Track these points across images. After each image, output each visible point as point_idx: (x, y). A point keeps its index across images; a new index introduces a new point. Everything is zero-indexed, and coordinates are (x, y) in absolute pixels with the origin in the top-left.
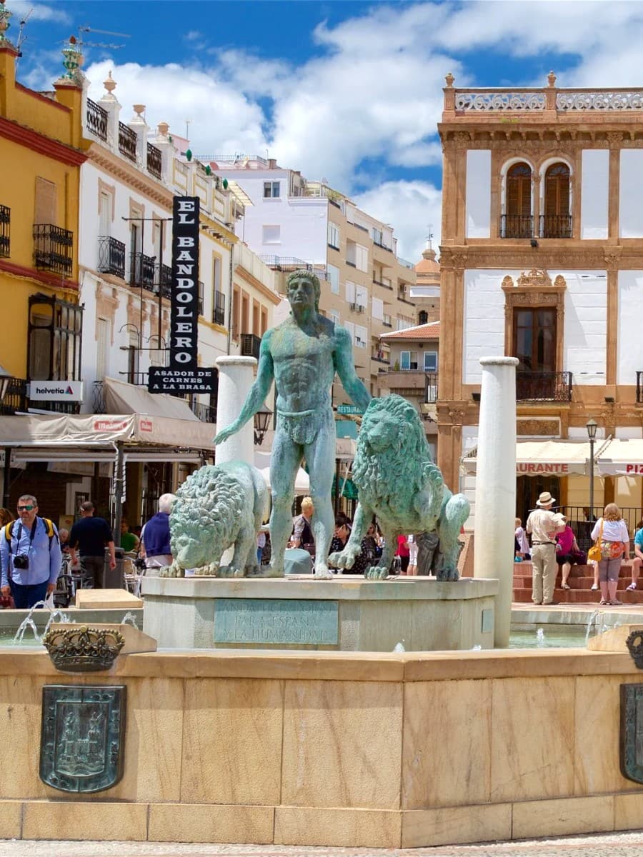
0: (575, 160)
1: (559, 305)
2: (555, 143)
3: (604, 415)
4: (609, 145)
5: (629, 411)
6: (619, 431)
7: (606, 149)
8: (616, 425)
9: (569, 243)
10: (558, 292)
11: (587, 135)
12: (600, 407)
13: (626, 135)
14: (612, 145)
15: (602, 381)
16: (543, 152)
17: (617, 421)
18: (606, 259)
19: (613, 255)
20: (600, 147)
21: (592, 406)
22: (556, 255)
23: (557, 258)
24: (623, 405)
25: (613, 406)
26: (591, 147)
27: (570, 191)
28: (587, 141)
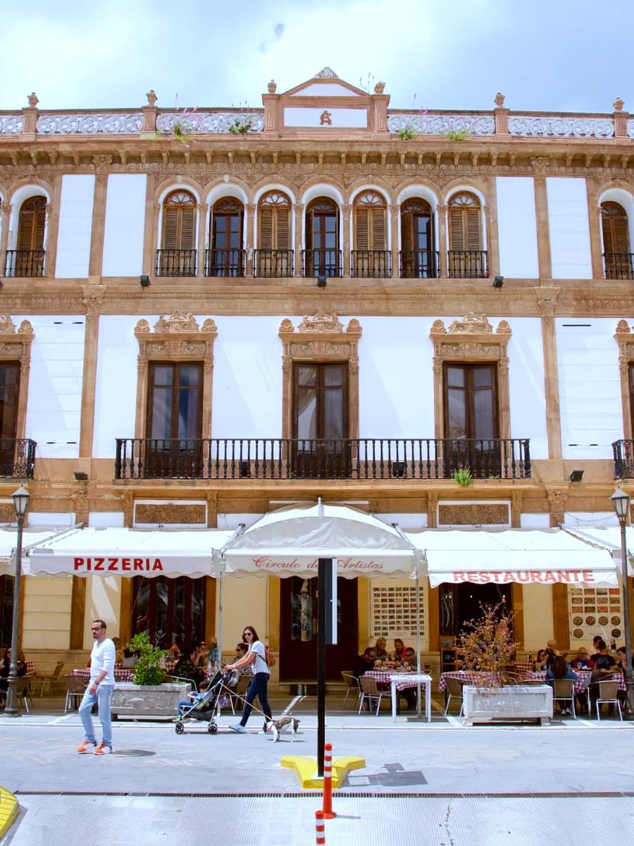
0: (53, 186)
1: (23, 357)
2: (31, 167)
3: (74, 496)
4: (95, 170)
5: (108, 491)
6: (94, 517)
7: (92, 173)
8: (90, 510)
9: (39, 283)
10: (23, 341)
11: (69, 159)
12: (70, 486)
13: (116, 159)
14: (98, 169)
15: (73, 453)
16: (15, 178)
17: (92, 504)
18: (85, 301)
19: (93, 296)
20: (84, 172)
21: (61, 485)
22: (24, 298)
23: (25, 300)
24: (100, 483)
25: (86, 484)
26: (73, 172)
27: (46, 223)
28: (69, 165)
